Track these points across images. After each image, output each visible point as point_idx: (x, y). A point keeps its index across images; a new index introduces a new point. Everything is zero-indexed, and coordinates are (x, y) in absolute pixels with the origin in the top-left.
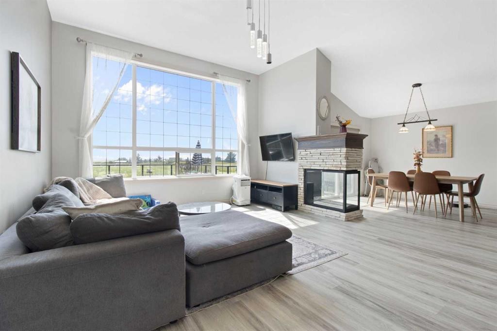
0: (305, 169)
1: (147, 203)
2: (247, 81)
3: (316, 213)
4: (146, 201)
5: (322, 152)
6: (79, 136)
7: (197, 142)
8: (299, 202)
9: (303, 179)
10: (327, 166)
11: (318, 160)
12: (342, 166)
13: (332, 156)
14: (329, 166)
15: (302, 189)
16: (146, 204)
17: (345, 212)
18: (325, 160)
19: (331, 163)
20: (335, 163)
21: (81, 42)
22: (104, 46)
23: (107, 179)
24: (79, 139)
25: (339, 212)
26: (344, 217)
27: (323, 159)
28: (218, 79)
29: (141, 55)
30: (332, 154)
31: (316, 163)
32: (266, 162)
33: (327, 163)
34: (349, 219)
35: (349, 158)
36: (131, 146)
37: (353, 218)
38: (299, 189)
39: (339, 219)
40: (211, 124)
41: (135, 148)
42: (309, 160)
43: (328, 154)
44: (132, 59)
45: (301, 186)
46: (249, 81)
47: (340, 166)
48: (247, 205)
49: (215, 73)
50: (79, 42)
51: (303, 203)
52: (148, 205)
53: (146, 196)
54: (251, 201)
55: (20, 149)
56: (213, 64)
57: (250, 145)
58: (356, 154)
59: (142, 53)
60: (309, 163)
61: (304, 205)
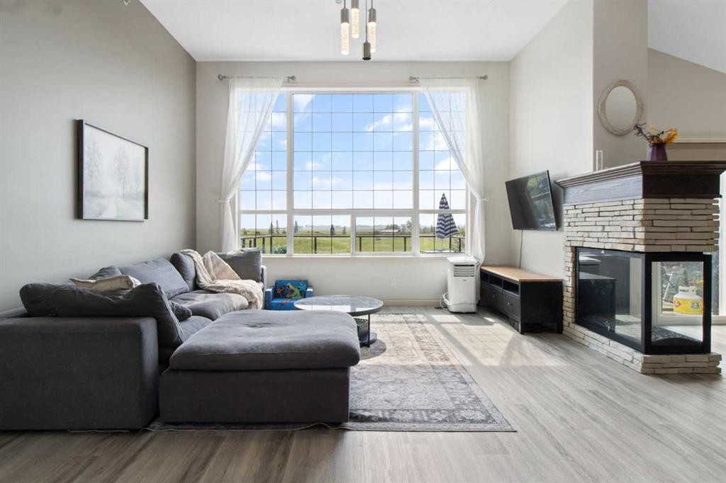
0: (576, 247)
1: (301, 292)
2: (481, 78)
3: (591, 347)
4: (299, 289)
5: (602, 209)
6: (220, 199)
7: (441, 196)
8: (565, 318)
9: (571, 269)
10: (611, 240)
11: (594, 229)
12: (636, 241)
13: (619, 218)
14: (614, 240)
15: (570, 289)
16: (299, 293)
17: (646, 353)
18: (607, 229)
19: (616, 235)
20: (624, 235)
21: (224, 79)
22: (247, 77)
23: (241, 254)
24: (221, 203)
25: (631, 350)
26: (640, 365)
27: (604, 226)
28: (420, 86)
29: (293, 78)
30: (616, 213)
31: (591, 234)
32: (520, 231)
33: (611, 235)
34: (658, 371)
35: (656, 223)
36: (285, 208)
37: (676, 371)
38: (565, 289)
39: (630, 365)
40: (411, 167)
41: (291, 211)
42: (580, 229)
43: (613, 214)
44: (282, 86)
45: (569, 283)
46: (485, 78)
47: (632, 241)
48: (467, 313)
49: (412, 78)
50: (221, 79)
51: (570, 320)
52: (301, 295)
53: (300, 281)
54: (478, 305)
55: (84, 218)
56: (411, 62)
57: (485, 200)
58: (689, 212)
59: (295, 75)
60: (580, 234)
61: (573, 325)
